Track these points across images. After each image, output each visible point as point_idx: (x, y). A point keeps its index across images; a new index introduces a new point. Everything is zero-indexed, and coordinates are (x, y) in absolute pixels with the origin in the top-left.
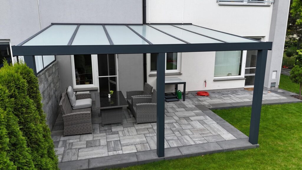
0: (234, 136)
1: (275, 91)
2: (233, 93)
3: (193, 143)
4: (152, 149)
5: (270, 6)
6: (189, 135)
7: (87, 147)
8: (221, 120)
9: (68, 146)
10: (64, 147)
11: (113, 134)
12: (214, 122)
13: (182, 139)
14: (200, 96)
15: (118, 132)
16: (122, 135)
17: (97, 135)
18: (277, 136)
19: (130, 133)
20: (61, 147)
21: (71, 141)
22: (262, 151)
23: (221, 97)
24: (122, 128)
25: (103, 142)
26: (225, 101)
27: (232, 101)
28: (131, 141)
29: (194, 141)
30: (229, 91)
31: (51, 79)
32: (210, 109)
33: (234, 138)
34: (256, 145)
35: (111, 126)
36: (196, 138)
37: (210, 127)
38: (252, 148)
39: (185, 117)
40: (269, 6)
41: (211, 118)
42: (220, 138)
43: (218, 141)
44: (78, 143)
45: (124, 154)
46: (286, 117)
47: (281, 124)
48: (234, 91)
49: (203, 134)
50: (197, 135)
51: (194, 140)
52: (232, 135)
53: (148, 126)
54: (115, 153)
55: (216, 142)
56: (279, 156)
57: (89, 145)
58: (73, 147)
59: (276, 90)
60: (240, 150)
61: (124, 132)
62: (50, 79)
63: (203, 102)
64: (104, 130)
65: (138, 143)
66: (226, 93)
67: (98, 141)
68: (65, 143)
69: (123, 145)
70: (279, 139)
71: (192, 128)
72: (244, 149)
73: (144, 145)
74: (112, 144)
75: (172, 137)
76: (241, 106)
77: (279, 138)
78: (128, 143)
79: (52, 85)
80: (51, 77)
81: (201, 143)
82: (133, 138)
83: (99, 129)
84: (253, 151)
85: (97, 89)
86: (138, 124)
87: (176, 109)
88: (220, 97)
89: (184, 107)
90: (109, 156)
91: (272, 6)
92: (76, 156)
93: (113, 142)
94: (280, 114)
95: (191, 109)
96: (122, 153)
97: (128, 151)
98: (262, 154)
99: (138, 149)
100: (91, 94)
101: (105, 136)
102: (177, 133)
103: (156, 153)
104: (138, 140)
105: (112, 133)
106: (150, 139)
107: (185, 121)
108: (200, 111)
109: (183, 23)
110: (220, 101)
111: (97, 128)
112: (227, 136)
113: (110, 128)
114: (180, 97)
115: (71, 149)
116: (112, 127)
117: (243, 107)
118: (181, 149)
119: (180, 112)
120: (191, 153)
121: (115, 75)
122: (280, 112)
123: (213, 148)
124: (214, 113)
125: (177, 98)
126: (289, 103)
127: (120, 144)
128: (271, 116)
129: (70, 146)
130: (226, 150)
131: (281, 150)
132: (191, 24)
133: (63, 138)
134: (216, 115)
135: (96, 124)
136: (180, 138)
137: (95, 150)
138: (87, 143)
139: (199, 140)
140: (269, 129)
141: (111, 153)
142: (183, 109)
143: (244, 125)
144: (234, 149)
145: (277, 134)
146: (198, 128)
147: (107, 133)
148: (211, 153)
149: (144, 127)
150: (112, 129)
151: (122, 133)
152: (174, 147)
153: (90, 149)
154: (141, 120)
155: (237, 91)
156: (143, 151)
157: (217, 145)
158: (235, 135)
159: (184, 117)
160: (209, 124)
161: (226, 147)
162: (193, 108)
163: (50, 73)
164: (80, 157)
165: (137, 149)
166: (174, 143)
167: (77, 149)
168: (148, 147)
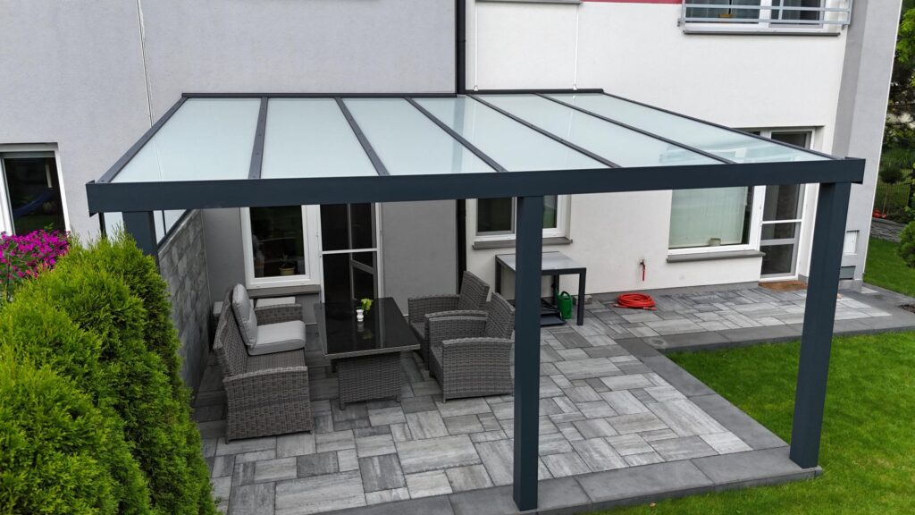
0: (743, 440)
1: (855, 292)
2: (728, 299)
3: (620, 465)
4: (497, 484)
5: (839, 34)
6: (604, 437)
7: (299, 477)
8: (697, 388)
9: (241, 474)
10: (229, 478)
11: (373, 434)
12: (678, 394)
13: (586, 450)
14: (627, 310)
15: (389, 425)
16: (403, 439)
17: (328, 437)
18: (871, 439)
19: (425, 430)
20: (221, 477)
21: (250, 458)
22: (830, 489)
23: (692, 311)
24: (401, 413)
25: (347, 460)
26: (704, 325)
27: (727, 323)
28: (431, 457)
29: (623, 458)
30: (712, 293)
31: (185, 266)
32: (661, 351)
33: (743, 447)
34: (812, 469)
35: (367, 409)
36: (628, 447)
37: (666, 409)
38: (800, 481)
39: (588, 376)
40: (836, 35)
41: (667, 380)
42: (701, 447)
43: (694, 456)
44: (273, 462)
45: (415, 499)
46: (895, 377)
47: (881, 399)
48: (730, 293)
49: (649, 433)
50: (631, 437)
51: (623, 453)
52: (738, 439)
53: (477, 408)
54: (387, 496)
55: (691, 460)
56: (886, 505)
57: (306, 469)
58: (258, 478)
59: (855, 289)
60: (765, 485)
61: (407, 428)
62: (182, 266)
63: (639, 329)
64: (347, 420)
65: (453, 463)
66: (706, 297)
67: (331, 457)
68: (233, 464)
69: (408, 471)
70: (878, 448)
71: (612, 413)
72: (775, 483)
73: (472, 472)
74: (373, 466)
75: (555, 444)
76: (754, 341)
77: (877, 444)
78: (424, 463)
79: (188, 283)
80: (184, 258)
81: (645, 463)
82: (436, 447)
83: (330, 417)
84: (804, 490)
85: (317, 290)
86: (447, 400)
87: (559, 352)
88: (687, 311)
89: (583, 344)
90: (368, 507)
91: (844, 33)
92: (268, 505)
93: (376, 461)
94: (876, 367)
95: (606, 353)
96: (407, 497)
97: (425, 489)
98: (832, 500)
99: (455, 484)
100: (301, 308)
101: (351, 440)
102: (568, 430)
103: (510, 499)
104: (452, 454)
105: (370, 429)
106: (487, 452)
107: (587, 392)
108: (633, 358)
109: (575, 89)
110: (689, 325)
111: (324, 414)
112: (724, 441)
113: (363, 413)
114: (569, 312)
115: (252, 483)
116: (369, 411)
117: (761, 343)
118: (586, 483)
119: (570, 360)
120: (618, 497)
121: (371, 247)
122: (874, 361)
123: (681, 479)
124: (676, 365)
125: (557, 315)
126: (899, 330)
127: (398, 468)
128: (849, 375)
129: (249, 474)
130: (721, 485)
131: (888, 485)
132: (600, 91)
133: (223, 449)
134: (681, 369)
135: (320, 400)
136: (578, 448)
137: (325, 486)
138: (299, 464)
139: (639, 454)
140: (848, 416)
141: (374, 498)
142: (579, 352)
143: (770, 403)
144: (747, 484)
145: (871, 432)
146: (633, 413)
147: (357, 431)
148: (679, 496)
149: (465, 412)
150: (370, 418)
151: (401, 429)
152: (564, 475)
153: (310, 483)
154: (457, 390)
155: (739, 293)
156: (469, 489)
157: (693, 471)
158: (745, 437)
159: (584, 377)
160: (664, 399)
161: (723, 476)
162: (609, 348)
163: (182, 249)
164: (281, 509)
165: (451, 482)
166: (562, 463)
167: (272, 484)
168: (486, 476)
